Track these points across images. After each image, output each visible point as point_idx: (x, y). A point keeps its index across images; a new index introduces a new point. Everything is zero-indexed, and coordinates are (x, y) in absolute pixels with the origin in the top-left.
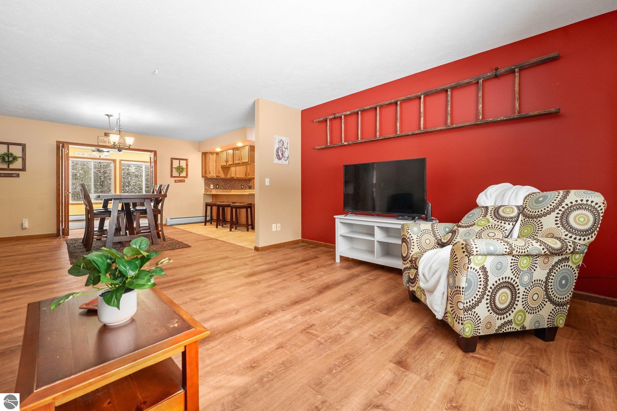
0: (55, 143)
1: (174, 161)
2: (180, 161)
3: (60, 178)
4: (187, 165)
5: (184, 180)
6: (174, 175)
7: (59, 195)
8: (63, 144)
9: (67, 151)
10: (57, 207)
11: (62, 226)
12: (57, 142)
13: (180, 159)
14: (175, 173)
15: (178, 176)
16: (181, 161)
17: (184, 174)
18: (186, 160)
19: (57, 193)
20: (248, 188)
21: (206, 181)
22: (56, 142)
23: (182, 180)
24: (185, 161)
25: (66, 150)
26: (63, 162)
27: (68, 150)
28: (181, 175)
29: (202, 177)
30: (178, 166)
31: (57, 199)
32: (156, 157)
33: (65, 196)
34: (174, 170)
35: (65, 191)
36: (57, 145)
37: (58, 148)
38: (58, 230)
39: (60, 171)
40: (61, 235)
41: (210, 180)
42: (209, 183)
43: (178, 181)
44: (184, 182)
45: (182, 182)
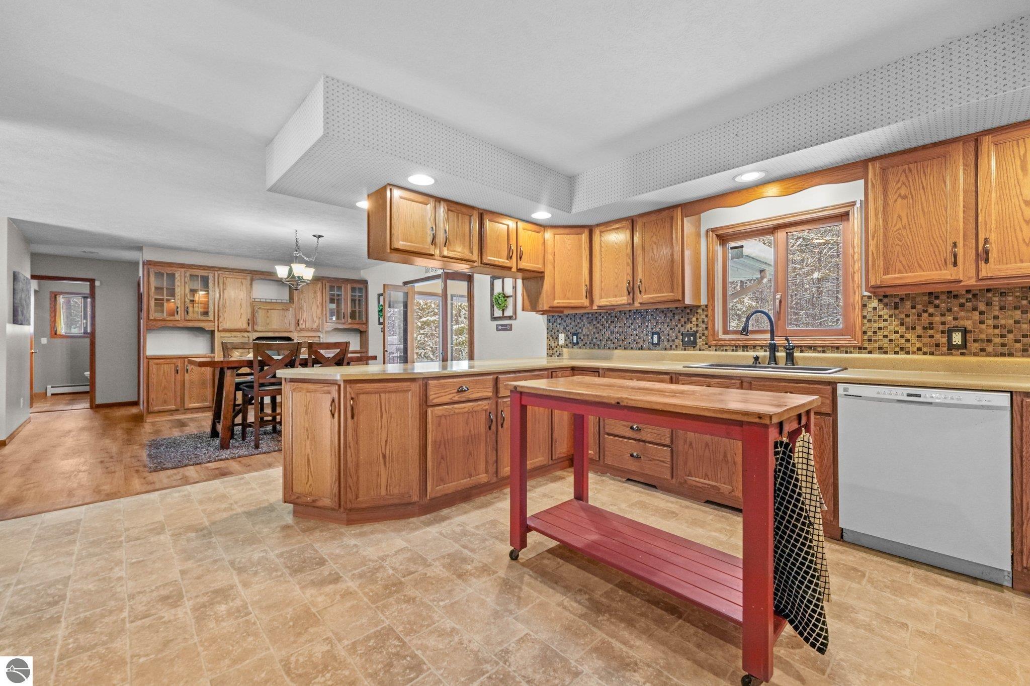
5: (511, 325)
6: (495, 315)
14: (497, 311)
15: (501, 315)
21: (551, 325)
41: (559, 321)
42: (556, 329)
43: (500, 327)
44: (511, 329)
45: (506, 330)
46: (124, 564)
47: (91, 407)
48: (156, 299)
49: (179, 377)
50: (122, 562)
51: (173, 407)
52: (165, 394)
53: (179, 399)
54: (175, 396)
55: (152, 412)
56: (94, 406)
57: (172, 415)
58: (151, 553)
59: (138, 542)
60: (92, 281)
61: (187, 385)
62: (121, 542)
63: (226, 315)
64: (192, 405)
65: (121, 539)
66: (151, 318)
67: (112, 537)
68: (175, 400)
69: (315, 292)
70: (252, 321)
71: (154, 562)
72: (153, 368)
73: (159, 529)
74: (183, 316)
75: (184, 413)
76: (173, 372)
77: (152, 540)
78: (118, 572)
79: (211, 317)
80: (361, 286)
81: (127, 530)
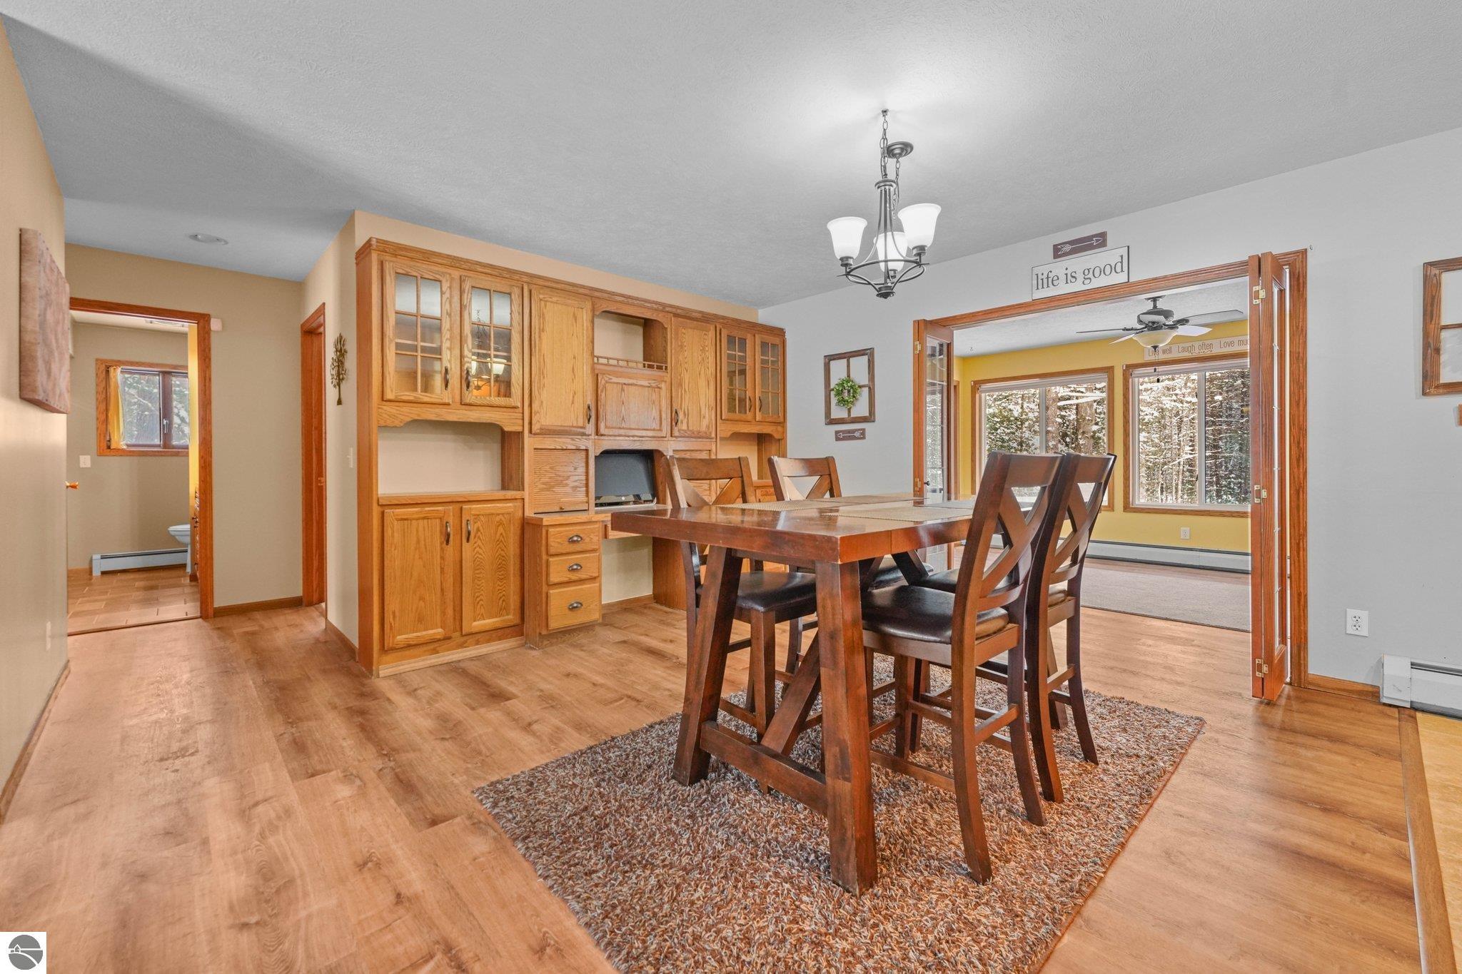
47: (204, 615)
48: (398, 346)
49: (450, 550)
51: (438, 632)
52: (422, 598)
53: (450, 612)
54: (443, 603)
55: (393, 649)
56: (211, 612)
57: (435, 651)
60: (202, 320)
61: (467, 573)
63: (545, 394)
64: (479, 624)
66: (389, 395)
68: (444, 613)
69: (703, 350)
70: (594, 413)
72: (394, 532)
74: (457, 392)
75: (462, 646)
76: (438, 539)
79: (515, 400)
80: (777, 341)
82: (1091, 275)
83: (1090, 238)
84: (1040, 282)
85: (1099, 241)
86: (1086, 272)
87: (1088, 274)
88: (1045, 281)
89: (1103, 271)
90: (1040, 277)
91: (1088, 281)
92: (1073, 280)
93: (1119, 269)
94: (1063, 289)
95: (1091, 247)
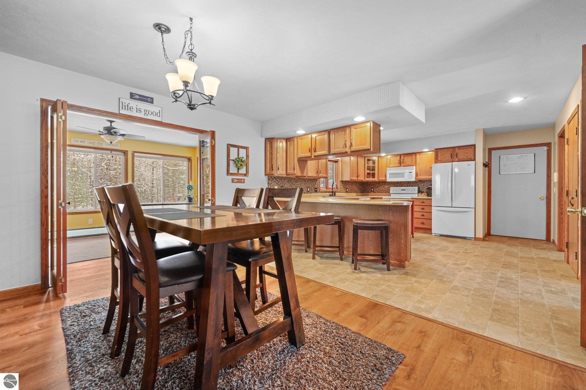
0: (39, 103)
1: (232, 149)
2: (238, 150)
3: (47, 173)
4: (247, 156)
5: (244, 179)
6: (231, 172)
7: (47, 207)
8: (55, 106)
9: (63, 118)
10: (42, 232)
11: (52, 269)
12: (42, 100)
13: (238, 147)
14: (233, 169)
15: (237, 172)
16: (240, 149)
17: (243, 171)
18: (247, 148)
19: (42, 203)
20: (314, 191)
21: (270, 181)
22: (39, 101)
23: (241, 179)
24: (245, 150)
25: (60, 114)
26: (55, 141)
27: (65, 114)
28: (240, 172)
29: (266, 175)
30: (236, 156)
31: (41, 214)
32: (215, 141)
33: (58, 210)
34: (231, 163)
35: (58, 198)
36: (42, 106)
37: (44, 114)
38: (44, 277)
39: (47, 159)
40: (50, 285)
41: (274, 180)
42: (273, 184)
43: (236, 181)
44: (244, 182)
45: (241, 182)
46: (477, 281)
50: (477, 282)
58: (465, 280)
59: (466, 287)
62: (473, 291)
65: (473, 292)
67: (476, 295)
71: (466, 278)
73: (456, 288)
77: (461, 285)
78: (480, 280)
81: (467, 296)
82: (147, 113)
83: (148, 97)
84: (124, 106)
85: (151, 101)
86: (146, 111)
87: (146, 112)
88: (126, 107)
89: (152, 113)
90: (124, 104)
91: (145, 115)
92: (140, 112)
93: (158, 115)
94: (134, 114)
95: (147, 101)
